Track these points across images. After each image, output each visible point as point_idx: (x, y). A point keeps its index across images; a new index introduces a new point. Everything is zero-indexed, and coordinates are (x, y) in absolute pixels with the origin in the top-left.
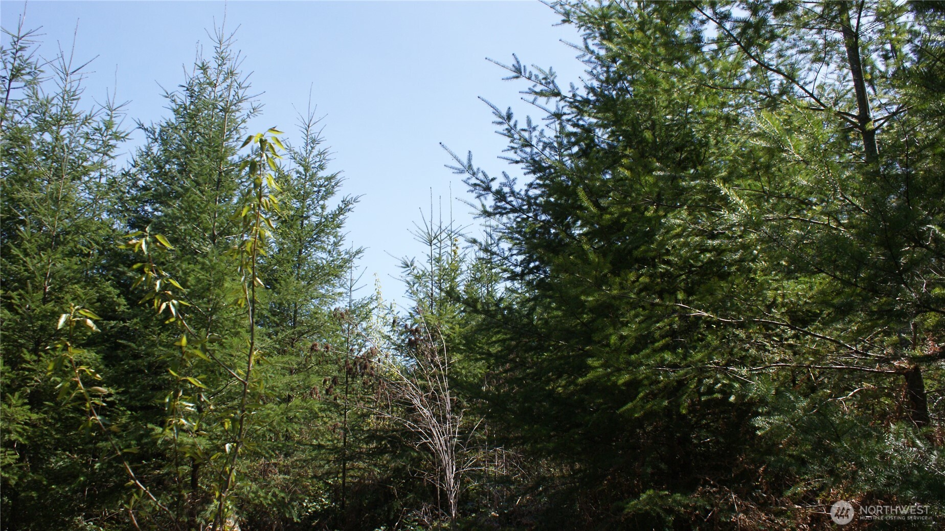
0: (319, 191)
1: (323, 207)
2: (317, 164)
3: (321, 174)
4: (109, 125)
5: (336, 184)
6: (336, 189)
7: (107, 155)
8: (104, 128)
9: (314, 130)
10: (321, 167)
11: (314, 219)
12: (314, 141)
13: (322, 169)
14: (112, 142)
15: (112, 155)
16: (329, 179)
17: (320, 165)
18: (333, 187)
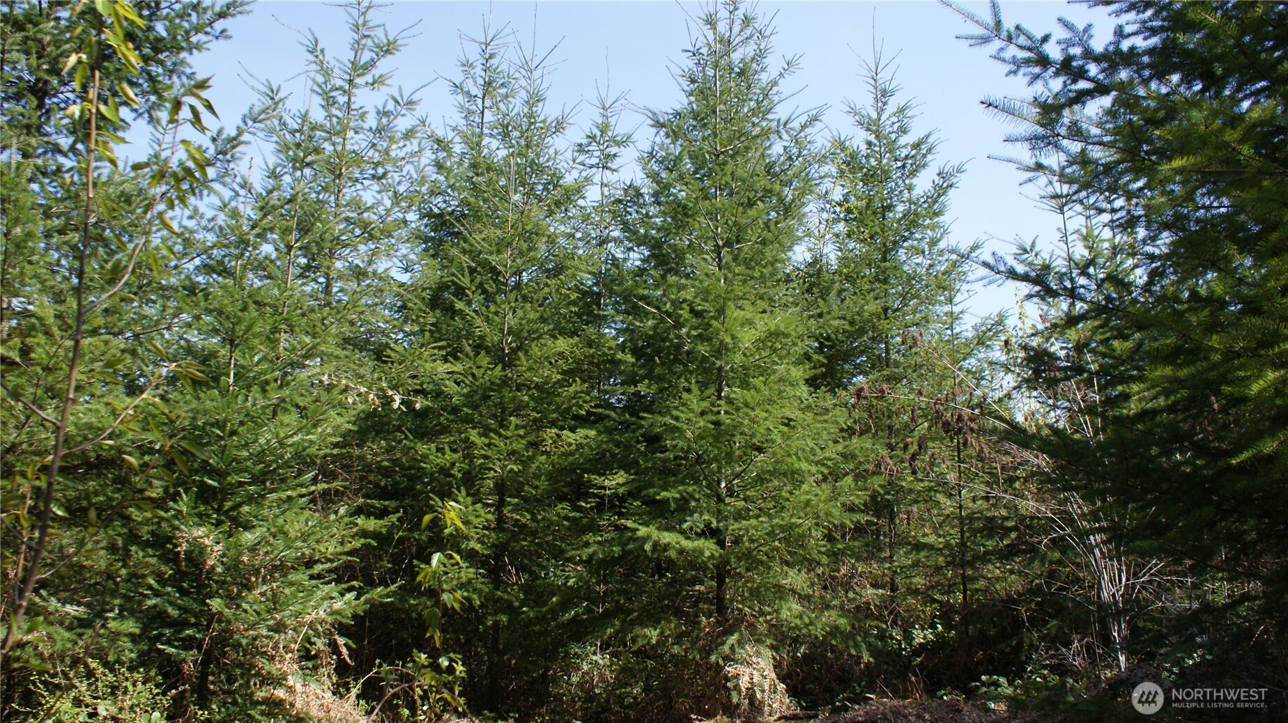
0: (904, 166)
1: (910, 188)
2: (896, 126)
3: (903, 140)
4: (604, 129)
5: (929, 150)
6: (929, 157)
7: (607, 168)
8: (599, 134)
9: (883, 77)
10: (903, 130)
11: (900, 208)
12: (884, 93)
13: (905, 132)
14: (614, 150)
15: (614, 167)
16: (917, 146)
17: (900, 127)
18: (924, 156)
